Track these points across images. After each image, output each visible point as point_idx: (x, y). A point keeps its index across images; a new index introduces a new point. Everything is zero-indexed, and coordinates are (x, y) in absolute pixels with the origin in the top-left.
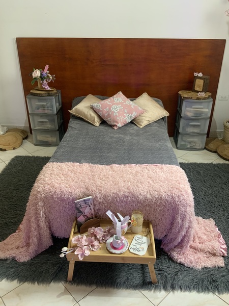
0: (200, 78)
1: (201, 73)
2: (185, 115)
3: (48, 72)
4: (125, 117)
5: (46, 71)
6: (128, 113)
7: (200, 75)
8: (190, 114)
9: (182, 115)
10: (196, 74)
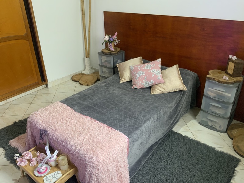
0: (233, 61)
1: (235, 57)
2: (207, 94)
3: (116, 37)
4: (143, 82)
5: (115, 36)
6: (147, 80)
7: (234, 58)
8: (211, 94)
9: (205, 93)
10: (230, 57)
